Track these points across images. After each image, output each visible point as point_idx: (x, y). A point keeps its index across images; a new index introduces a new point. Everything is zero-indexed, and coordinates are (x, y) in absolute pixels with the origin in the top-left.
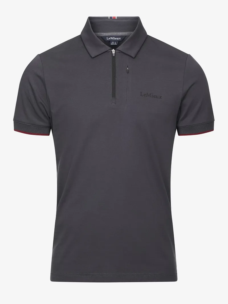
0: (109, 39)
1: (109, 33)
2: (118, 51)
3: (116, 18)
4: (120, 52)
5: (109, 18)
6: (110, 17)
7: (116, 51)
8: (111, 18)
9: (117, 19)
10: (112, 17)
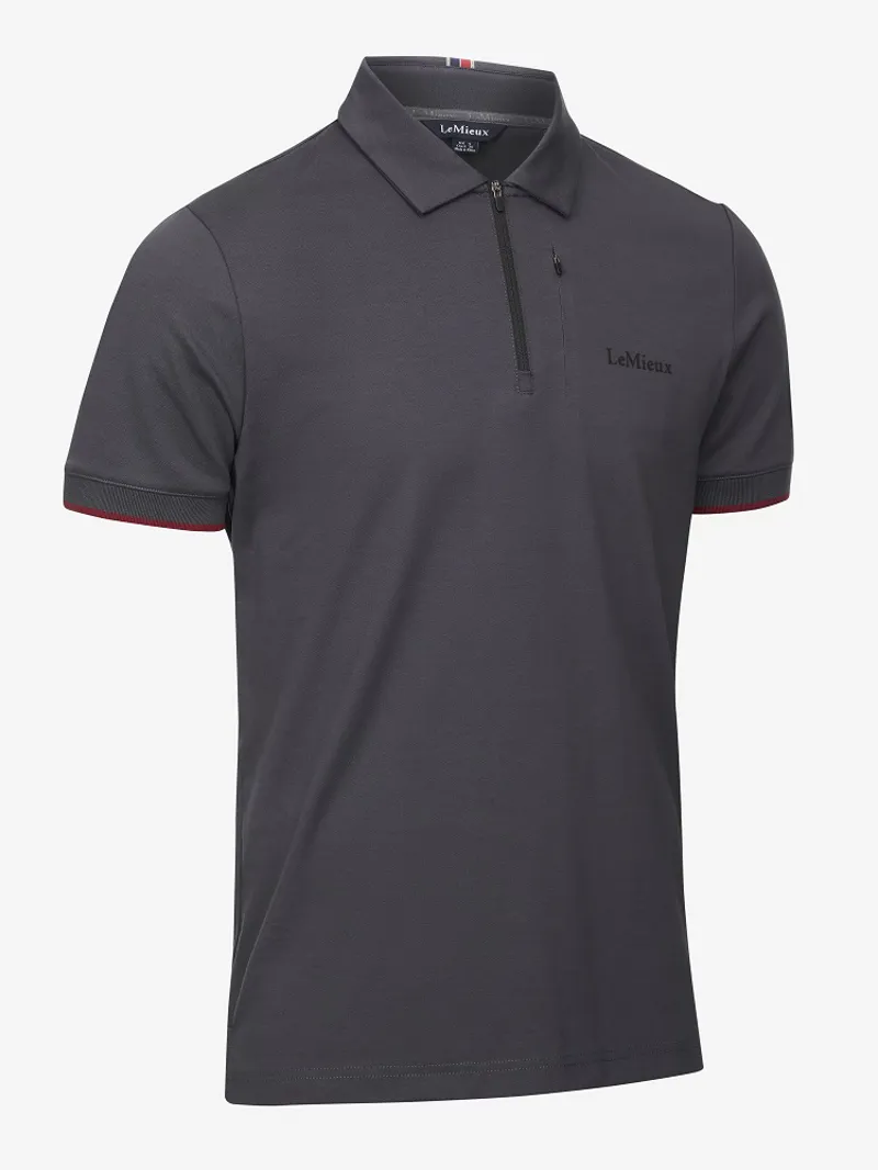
0: (449, 130)
2: (514, 191)
4: (521, 193)
10: (458, 60)
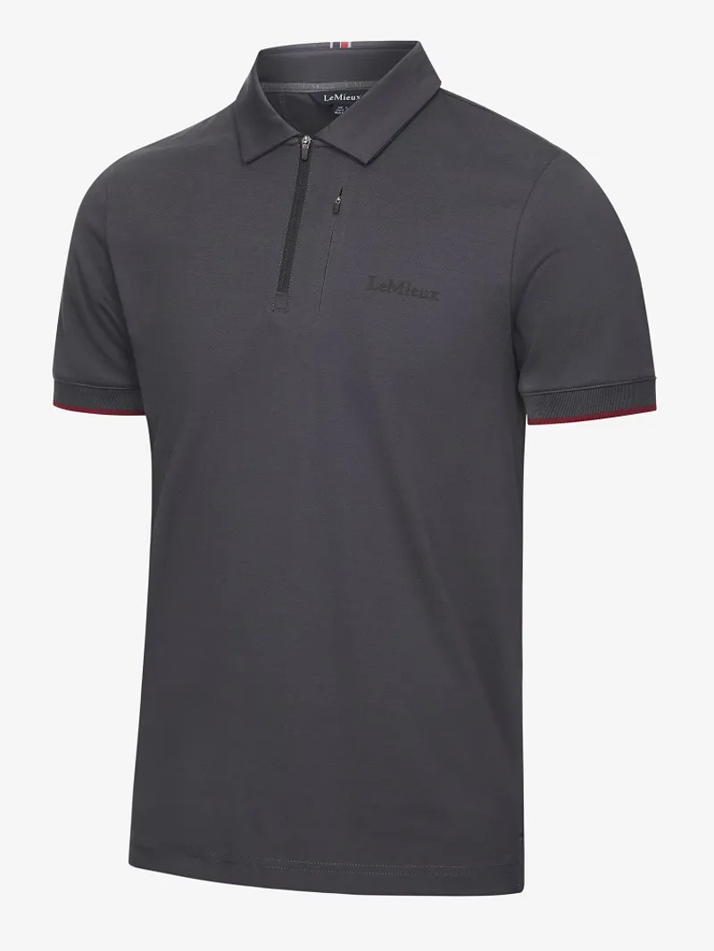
0: (331, 98)
1: (329, 84)
3: (349, 46)
5: (331, 46)
6: (334, 43)
7: (317, 142)
8: (336, 44)
9: (351, 49)
